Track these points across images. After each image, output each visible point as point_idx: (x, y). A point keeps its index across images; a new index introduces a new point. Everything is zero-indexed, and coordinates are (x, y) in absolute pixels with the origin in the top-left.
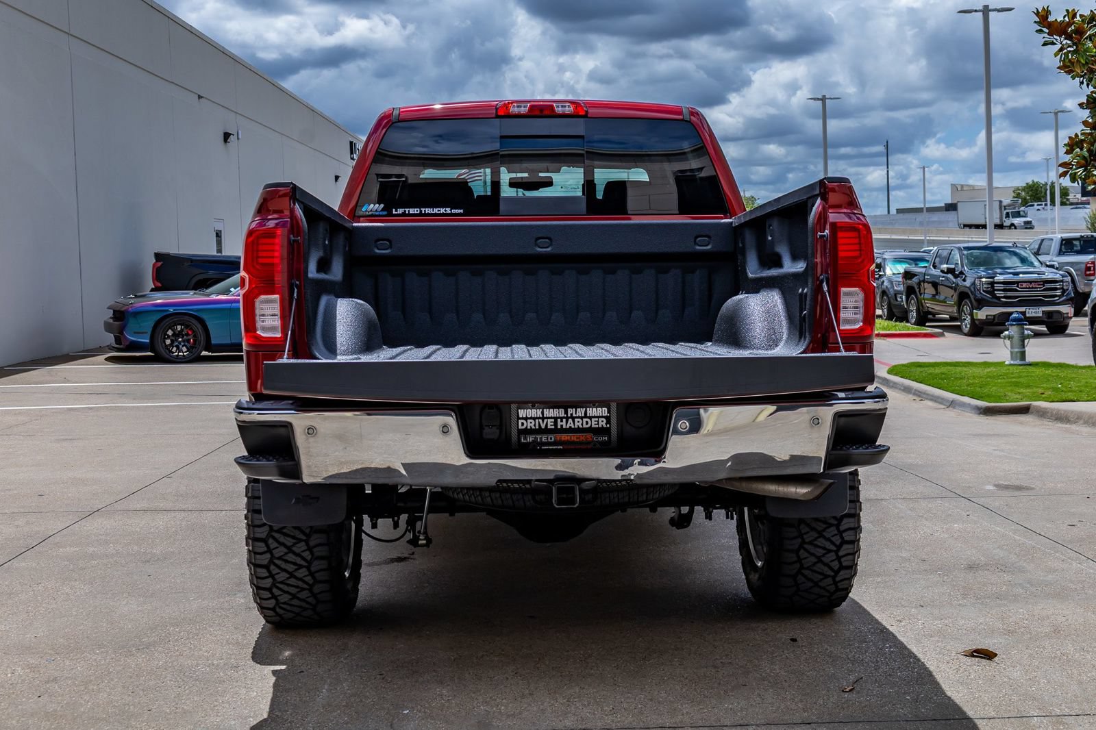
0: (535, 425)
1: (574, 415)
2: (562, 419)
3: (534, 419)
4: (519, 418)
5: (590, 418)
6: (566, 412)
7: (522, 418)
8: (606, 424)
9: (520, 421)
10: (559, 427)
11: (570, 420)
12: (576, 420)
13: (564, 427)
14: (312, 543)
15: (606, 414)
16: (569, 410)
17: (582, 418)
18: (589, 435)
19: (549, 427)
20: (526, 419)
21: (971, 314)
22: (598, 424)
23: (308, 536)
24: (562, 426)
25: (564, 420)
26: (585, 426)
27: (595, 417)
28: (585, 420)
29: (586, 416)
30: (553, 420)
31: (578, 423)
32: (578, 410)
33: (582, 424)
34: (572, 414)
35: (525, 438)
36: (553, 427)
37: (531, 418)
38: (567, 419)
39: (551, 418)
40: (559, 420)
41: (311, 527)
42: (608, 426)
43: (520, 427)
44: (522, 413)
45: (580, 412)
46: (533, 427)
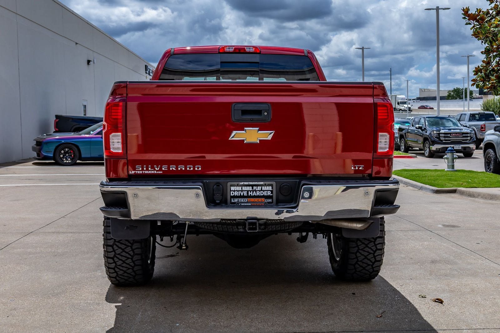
0: (238, 194)
1: (256, 190)
2: (251, 191)
3: (238, 191)
5: (264, 191)
6: (253, 188)
8: (271, 194)
9: (232, 192)
10: (249, 195)
11: (254, 192)
12: (257, 192)
14: (134, 247)
15: (271, 189)
17: (260, 191)
18: (263, 199)
19: (245, 195)
20: (234, 191)
21: (429, 148)
22: (267, 194)
23: (132, 244)
24: (251, 194)
26: (261, 195)
27: (266, 191)
29: (262, 190)
30: (247, 192)
32: (258, 187)
35: (234, 200)
36: (247, 195)
40: (249, 192)
41: (133, 240)
43: (232, 195)
44: (232, 188)
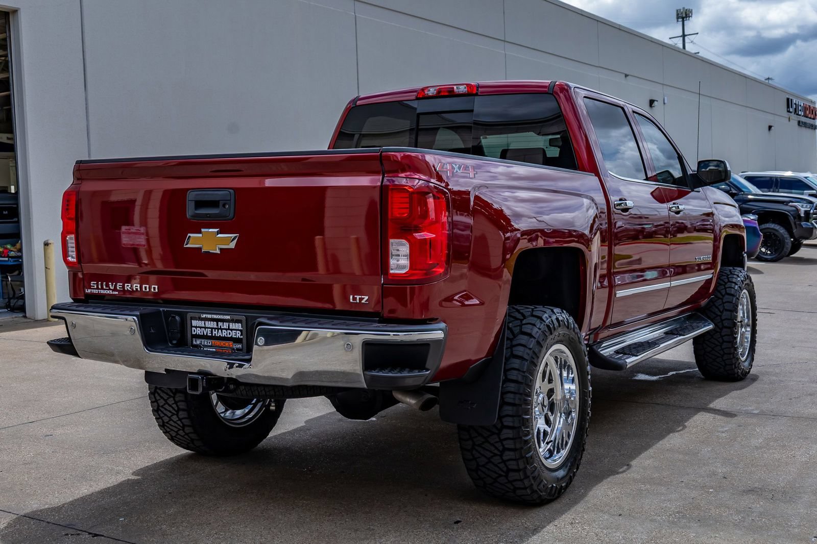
0: (201, 332)
1: (222, 327)
2: (215, 329)
3: (201, 328)
4: (192, 327)
5: (232, 330)
6: (217, 325)
7: (194, 327)
8: (241, 335)
9: (193, 329)
10: (214, 335)
11: (220, 331)
12: (223, 331)
13: (216, 335)
15: (240, 328)
16: (219, 323)
17: (226, 329)
18: (231, 343)
19: (209, 334)
20: (196, 327)
22: (236, 335)
24: (215, 334)
25: (216, 330)
26: (229, 336)
27: (234, 330)
28: (229, 331)
29: (229, 329)
30: (210, 330)
31: (225, 334)
32: (224, 323)
33: (227, 334)
34: (221, 326)
35: (196, 341)
36: (210, 335)
37: (199, 327)
38: (218, 329)
39: (209, 328)
40: (214, 330)
42: (242, 337)
43: (193, 333)
44: (194, 323)
45: (226, 325)
46: (200, 334)
